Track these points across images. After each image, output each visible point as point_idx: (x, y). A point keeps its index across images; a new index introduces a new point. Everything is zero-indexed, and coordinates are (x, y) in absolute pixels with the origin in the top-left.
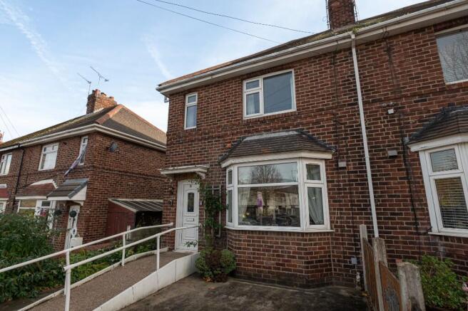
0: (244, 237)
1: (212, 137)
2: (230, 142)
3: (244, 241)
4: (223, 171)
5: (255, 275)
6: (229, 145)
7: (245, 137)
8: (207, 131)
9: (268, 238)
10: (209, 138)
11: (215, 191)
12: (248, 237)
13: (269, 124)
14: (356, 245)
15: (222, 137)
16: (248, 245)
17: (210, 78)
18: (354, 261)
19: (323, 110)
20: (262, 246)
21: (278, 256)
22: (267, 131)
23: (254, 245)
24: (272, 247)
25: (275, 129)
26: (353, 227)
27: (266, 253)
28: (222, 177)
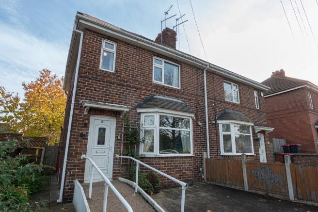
0: (162, 161)
1: (130, 86)
2: (144, 95)
3: (162, 164)
4: (138, 114)
5: (168, 185)
6: (143, 97)
7: (155, 95)
8: (125, 80)
9: (176, 161)
10: (127, 86)
11: (132, 128)
12: (165, 161)
13: (168, 92)
14: (201, 162)
15: (138, 89)
16: (165, 166)
17: (136, 41)
18: (201, 169)
19: (193, 94)
20: (172, 166)
21: (180, 171)
22: (168, 95)
23: (168, 166)
24: (178, 166)
25: (172, 96)
26: (201, 154)
27: (175, 170)
28: (138, 119)
